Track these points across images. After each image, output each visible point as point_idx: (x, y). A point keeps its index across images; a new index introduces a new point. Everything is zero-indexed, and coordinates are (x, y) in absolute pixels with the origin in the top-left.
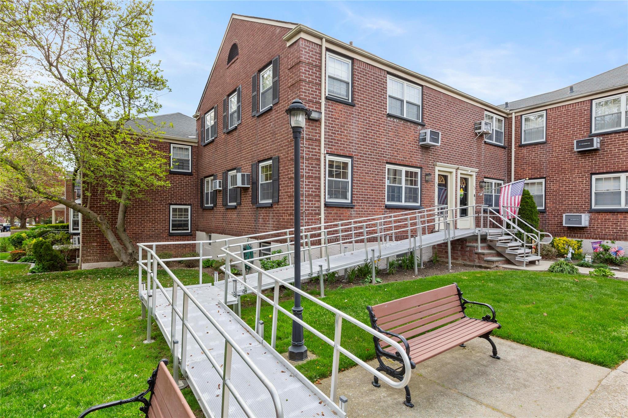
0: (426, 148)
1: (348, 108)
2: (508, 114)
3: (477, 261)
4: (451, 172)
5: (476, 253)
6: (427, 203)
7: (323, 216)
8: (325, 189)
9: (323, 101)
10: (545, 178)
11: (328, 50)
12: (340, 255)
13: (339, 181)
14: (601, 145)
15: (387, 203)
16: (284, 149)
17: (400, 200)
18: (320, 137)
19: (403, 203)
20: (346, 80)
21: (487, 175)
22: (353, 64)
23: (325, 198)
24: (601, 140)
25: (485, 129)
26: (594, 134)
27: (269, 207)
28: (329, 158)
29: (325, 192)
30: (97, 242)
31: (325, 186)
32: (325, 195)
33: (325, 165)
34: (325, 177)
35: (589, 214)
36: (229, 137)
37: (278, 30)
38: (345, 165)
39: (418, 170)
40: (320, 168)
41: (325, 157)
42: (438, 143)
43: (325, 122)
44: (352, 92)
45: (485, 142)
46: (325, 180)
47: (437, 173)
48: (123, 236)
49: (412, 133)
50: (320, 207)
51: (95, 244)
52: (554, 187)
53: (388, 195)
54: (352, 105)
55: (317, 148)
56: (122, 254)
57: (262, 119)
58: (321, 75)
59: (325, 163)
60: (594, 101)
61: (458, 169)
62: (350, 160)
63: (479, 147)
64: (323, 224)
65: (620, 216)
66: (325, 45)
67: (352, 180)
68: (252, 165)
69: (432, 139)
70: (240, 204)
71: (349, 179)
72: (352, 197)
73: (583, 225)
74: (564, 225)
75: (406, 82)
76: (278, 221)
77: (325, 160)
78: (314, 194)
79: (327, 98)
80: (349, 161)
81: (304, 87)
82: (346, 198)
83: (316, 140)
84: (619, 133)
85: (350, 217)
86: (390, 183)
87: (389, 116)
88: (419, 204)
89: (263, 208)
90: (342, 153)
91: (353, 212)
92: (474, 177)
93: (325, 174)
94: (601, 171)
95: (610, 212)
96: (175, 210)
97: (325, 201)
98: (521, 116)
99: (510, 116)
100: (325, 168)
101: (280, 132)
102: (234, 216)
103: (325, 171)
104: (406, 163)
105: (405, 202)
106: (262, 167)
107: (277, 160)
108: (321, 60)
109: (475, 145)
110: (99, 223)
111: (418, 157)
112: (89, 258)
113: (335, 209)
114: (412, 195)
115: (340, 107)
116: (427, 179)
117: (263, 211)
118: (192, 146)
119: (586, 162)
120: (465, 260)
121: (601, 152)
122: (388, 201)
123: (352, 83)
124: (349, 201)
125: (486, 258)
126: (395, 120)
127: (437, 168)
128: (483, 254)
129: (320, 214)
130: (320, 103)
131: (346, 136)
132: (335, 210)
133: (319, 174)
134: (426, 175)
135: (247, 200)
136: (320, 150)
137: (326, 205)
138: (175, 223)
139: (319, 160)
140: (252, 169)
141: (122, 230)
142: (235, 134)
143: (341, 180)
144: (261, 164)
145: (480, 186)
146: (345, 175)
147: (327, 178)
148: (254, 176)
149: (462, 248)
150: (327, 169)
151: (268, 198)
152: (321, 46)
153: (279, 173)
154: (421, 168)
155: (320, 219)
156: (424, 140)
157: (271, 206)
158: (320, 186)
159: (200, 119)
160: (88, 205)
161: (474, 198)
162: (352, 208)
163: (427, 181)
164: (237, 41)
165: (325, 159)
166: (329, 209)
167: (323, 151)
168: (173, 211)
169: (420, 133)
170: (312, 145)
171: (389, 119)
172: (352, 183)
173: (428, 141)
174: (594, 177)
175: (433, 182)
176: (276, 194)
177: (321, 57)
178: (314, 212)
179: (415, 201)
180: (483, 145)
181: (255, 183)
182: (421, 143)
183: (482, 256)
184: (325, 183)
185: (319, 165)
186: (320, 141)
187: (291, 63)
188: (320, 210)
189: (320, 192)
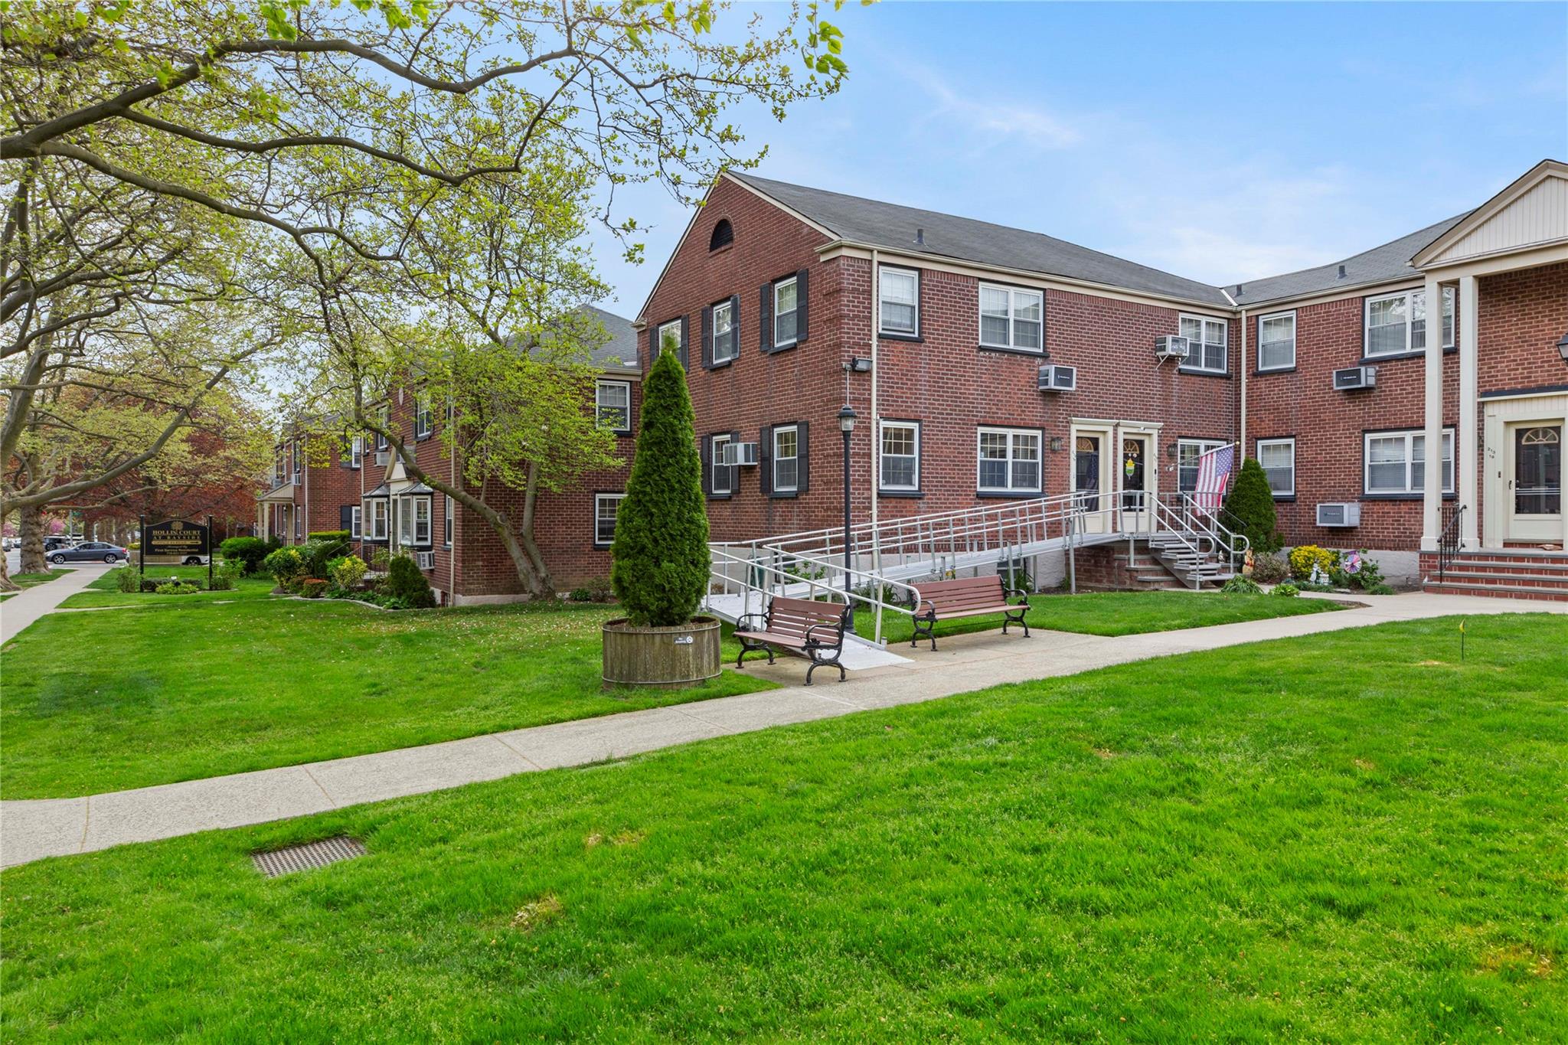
0: (1051, 395)
1: (914, 346)
2: (1235, 313)
3: (1128, 582)
4: (1104, 432)
5: (1127, 570)
6: (1054, 484)
7: (875, 511)
8: (878, 471)
9: (874, 342)
10: (1294, 436)
11: (880, 263)
12: (899, 567)
13: (900, 458)
14: (1377, 380)
15: (979, 489)
16: (817, 412)
17: (1003, 484)
18: (870, 394)
19: (1010, 489)
20: (910, 303)
21: (1183, 433)
22: (920, 276)
23: (878, 485)
24: (1378, 371)
25: (1173, 350)
26: (1368, 359)
27: (793, 498)
28: (883, 424)
29: (878, 476)
30: (483, 560)
31: (878, 467)
32: (878, 480)
33: (878, 436)
34: (878, 454)
35: (1360, 504)
36: (714, 377)
37: (806, 230)
38: (910, 433)
39: (1038, 433)
40: (870, 440)
41: (878, 424)
42: (1070, 386)
43: (878, 372)
44: (920, 319)
45: (1180, 370)
46: (878, 458)
47: (1074, 435)
48: (533, 548)
49: (1024, 372)
50: (870, 498)
51: (481, 563)
52: (1308, 454)
53: (981, 476)
54: (920, 341)
55: (866, 411)
56: (531, 580)
57: (780, 358)
58: (871, 304)
59: (878, 432)
60: (1367, 299)
61: (1118, 425)
62: (917, 425)
63: (1166, 382)
64: (875, 522)
65: (1404, 508)
66: (877, 258)
67: (920, 455)
68: (761, 429)
69: (1059, 382)
70: (737, 492)
71: (916, 455)
72: (920, 481)
73: (1346, 524)
74: (1318, 524)
75: (1012, 289)
76: (808, 520)
77: (878, 428)
78: (862, 479)
79: (880, 336)
80: (915, 426)
81: (847, 325)
82: (911, 483)
83: (864, 399)
84: (1402, 360)
85: (917, 513)
86: (986, 456)
87: (981, 349)
88: (1039, 490)
89: (782, 499)
90: (903, 415)
91: (921, 504)
92: (1155, 438)
93: (878, 449)
94: (1377, 426)
95: (1390, 501)
96: (603, 502)
97: (878, 489)
98: (1257, 316)
99: (1238, 316)
100: (878, 441)
101: (810, 386)
102: (727, 513)
103: (878, 445)
104: (1014, 423)
105: (1013, 486)
106: (780, 435)
107: (805, 426)
108: (871, 282)
109: (1156, 379)
110: (499, 526)
111: (1037, 411)
112: (472, 587)
113: (894, 501)
114: (1026, 474)
115: (901, 346)
116: (1054, 448)
117: (782, 504)
118: (631, 382)
119: (1355, 410)
120: (1112, 582)
121: (1376, 392)
122: (981, 485)
123: (920, 306)
124: (916, 488)
125: (1140, 577)
126: (993, 354)
127: (1074, 428)
128: (1137, 571)
129: (870, 508)
130: (870, 345)
131: (910, 389)
132: (894, 503)
133: (870, 449)
134: (1053, 440)
135: (752, 488)
136: (870, 414)
137: (880, 495)
138: (603, 526)
139: (869, 429)
140: (761, 436)
141: (530, 537)
142: (728, 374)
143: (903, 455)
144: (777, 430)
145: (1168, 452)
146: (909, 449)
147: (881, 454)
148: (766, 449)
149: (1108, 562)
150: (881, 440)
151: (789, 484)
152: (871, 261)
153: (808, 447)
154: (1042, 428)
155: (870, 516)
156: (1046, 382)
157: (795, 497)
158: (870, 467)
159: (648, 331)
160: (482, 498)
161: (1155, 477)
162: (920, 499)
163: (1054, 451)
164: (729, 216)
165: (879, 425)
166: (884, 501)
167: (874, 415)
168: (600, 505)
169: (1039, 371)
170: (859, 408)
171: (982, 353)
172: (920, 460)
173: (1052, 385)
174: (1368, 437)
175: (1066, 450)
176: (804, 479)
177: (871, 277)
178: (861, 505)
179: (1034, 484)
180: (1175, 378)
181: (766, 459)
182: (1041, 388)
183: (1135, 574)
184: (878, 463)
185: (870, 436)
186: (869, 401)
187: (827, 288)
188: (870, 503)
189: (870, 476)
